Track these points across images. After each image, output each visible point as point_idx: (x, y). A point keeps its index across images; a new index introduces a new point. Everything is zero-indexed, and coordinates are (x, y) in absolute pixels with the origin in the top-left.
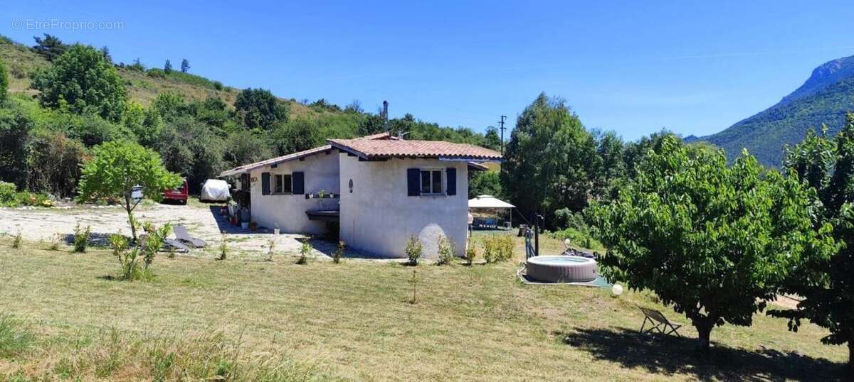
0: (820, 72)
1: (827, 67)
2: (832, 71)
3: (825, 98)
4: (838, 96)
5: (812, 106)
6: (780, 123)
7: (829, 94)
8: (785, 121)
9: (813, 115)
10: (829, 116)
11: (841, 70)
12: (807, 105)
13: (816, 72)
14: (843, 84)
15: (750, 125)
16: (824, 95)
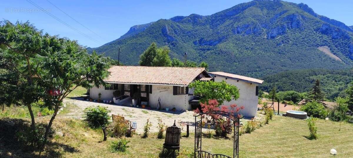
0: (133, 29)
1: (135, 27)
2: (136, 29)
3: (135, 38)
4: (139, 38)
5: (132, 41)
6: (122, 46)
7: (136, 37)
8: (123, 45)
9: (132, 44)
10: (137, 45)
11: (138, 29)
12: (130, 40)
13: (131, 28)
14: (140, 34)
15: (112, 45)
16: (135, 37)
